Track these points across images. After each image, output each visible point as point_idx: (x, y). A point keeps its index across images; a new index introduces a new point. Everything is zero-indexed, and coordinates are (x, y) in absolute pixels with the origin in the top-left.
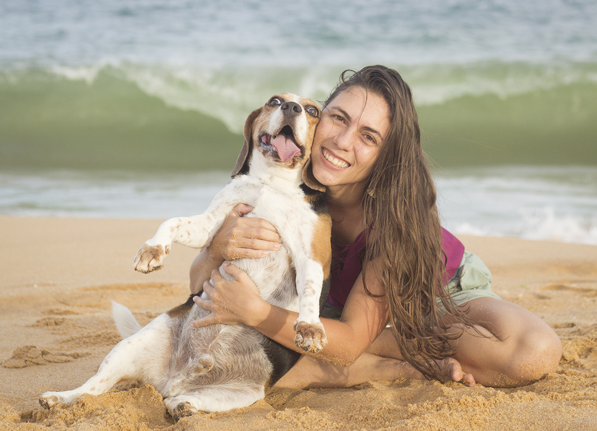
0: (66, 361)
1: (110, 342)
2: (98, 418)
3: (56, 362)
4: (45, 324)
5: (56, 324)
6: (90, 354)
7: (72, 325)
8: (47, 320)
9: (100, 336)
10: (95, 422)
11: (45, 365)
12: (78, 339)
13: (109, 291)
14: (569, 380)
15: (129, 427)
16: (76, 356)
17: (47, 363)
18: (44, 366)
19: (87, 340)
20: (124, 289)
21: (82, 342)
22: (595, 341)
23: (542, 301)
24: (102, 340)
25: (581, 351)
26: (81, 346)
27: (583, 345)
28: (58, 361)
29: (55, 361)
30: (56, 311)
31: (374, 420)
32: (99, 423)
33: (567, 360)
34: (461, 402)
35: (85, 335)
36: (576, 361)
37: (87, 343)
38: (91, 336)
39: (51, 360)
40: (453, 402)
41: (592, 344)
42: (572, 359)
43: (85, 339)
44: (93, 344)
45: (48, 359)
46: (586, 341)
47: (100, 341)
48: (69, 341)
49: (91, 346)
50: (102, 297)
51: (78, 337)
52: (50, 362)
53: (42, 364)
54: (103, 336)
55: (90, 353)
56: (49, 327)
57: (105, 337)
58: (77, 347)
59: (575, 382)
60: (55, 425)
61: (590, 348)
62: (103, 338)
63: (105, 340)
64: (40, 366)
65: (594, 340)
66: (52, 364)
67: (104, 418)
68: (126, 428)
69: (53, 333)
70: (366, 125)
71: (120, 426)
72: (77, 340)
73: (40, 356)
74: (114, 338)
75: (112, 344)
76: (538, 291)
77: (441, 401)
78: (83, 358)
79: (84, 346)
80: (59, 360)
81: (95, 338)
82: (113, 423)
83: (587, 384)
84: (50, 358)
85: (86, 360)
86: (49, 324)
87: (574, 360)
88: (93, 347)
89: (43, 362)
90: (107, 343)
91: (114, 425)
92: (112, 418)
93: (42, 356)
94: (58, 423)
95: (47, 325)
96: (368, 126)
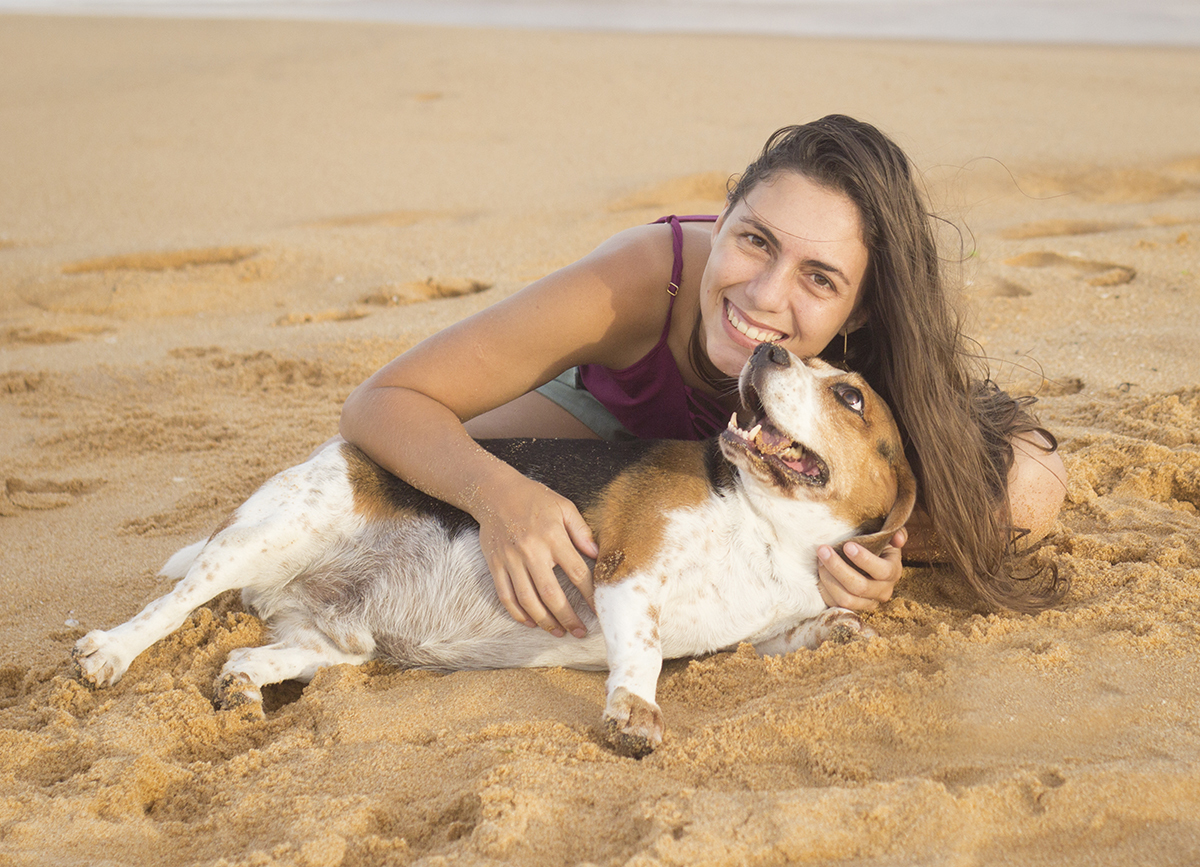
0: (58, 506)
1: (144, 444)
2: (141, 703)
3: (37, 509)
4: (4, 389)
5: (29, 387)
6: (106, 482)
7: (60, 391)
8: (9, 380)
9: (121, 430)
10: (135, 713)
11: (16, 516)
12: (78, 437)
13: (128, 276)
14: (1080, 570)
15: (205, 722)
16: (77, 489)
17: (19, 511)
18: (13, 519)
19: (96, 441)
20: (159, 269)
21: (87, 445)
22: (1126, 452)
23: (1012, 301)
24: (127, 441)
25: (1099, 474)
26: (84, 455)
27: (1103, 461)
28: (43, 506)
29: (36, 505)
30: (22, 334)
31: (697, 688)
32: (144, 717)
33: (1073, 503)
34: (869, 651)
35: (90, 429)
36: (1091, 505)
37: (97, 448)
38: (104, 432)
39: (28, 504)
40: (853, 652)
41: (1122, 460)
42: (1082, 500)
43: (91, 438)
44: (109, 450)
45: (20, 503)
46: (1110, 452)
47: (124, 442)
48: (58, 441)
49: (105, 455)
50: (114, 290)
51: (78, 432)
52: (25, 508)
53: (10, 515)
54: (130, 432)
55: (104, 479)
56: (15, 396)
57: (133, 433)
58: (77, 457)
59: (1092, 576)
60: (55, 723)
61: (1117, 468)
62: (129, 435)
63: (134, 439)
64: (6, 519)
65: (1124, 450)
66: (30, 512)
67: (152, 702)
68: (199, 724)
69: (23, 415)
70: (813, 257)
71: (186, 722)
72: (77, 442)
73: (5, 497)
74: (151, 437)
75: (147, 449)
76: (1005, 272)
77: (831, 650)
78: (93, 495)
79: (92, 456)
80: (44, 503)
81: (113, 436)
82: (171, 714)
83: (1116, 580)
84: (24, 499)
85: (99, 498)
86: (13, 388)
87: (1086, 502)
88: (109, 460)
89: (12, 511)
90: (139, 448)
91: (174, 718)
92: (170, 701)
93: (8, 496)
94: (60, 718)
95: (10, 391)
96: (816, 258)
